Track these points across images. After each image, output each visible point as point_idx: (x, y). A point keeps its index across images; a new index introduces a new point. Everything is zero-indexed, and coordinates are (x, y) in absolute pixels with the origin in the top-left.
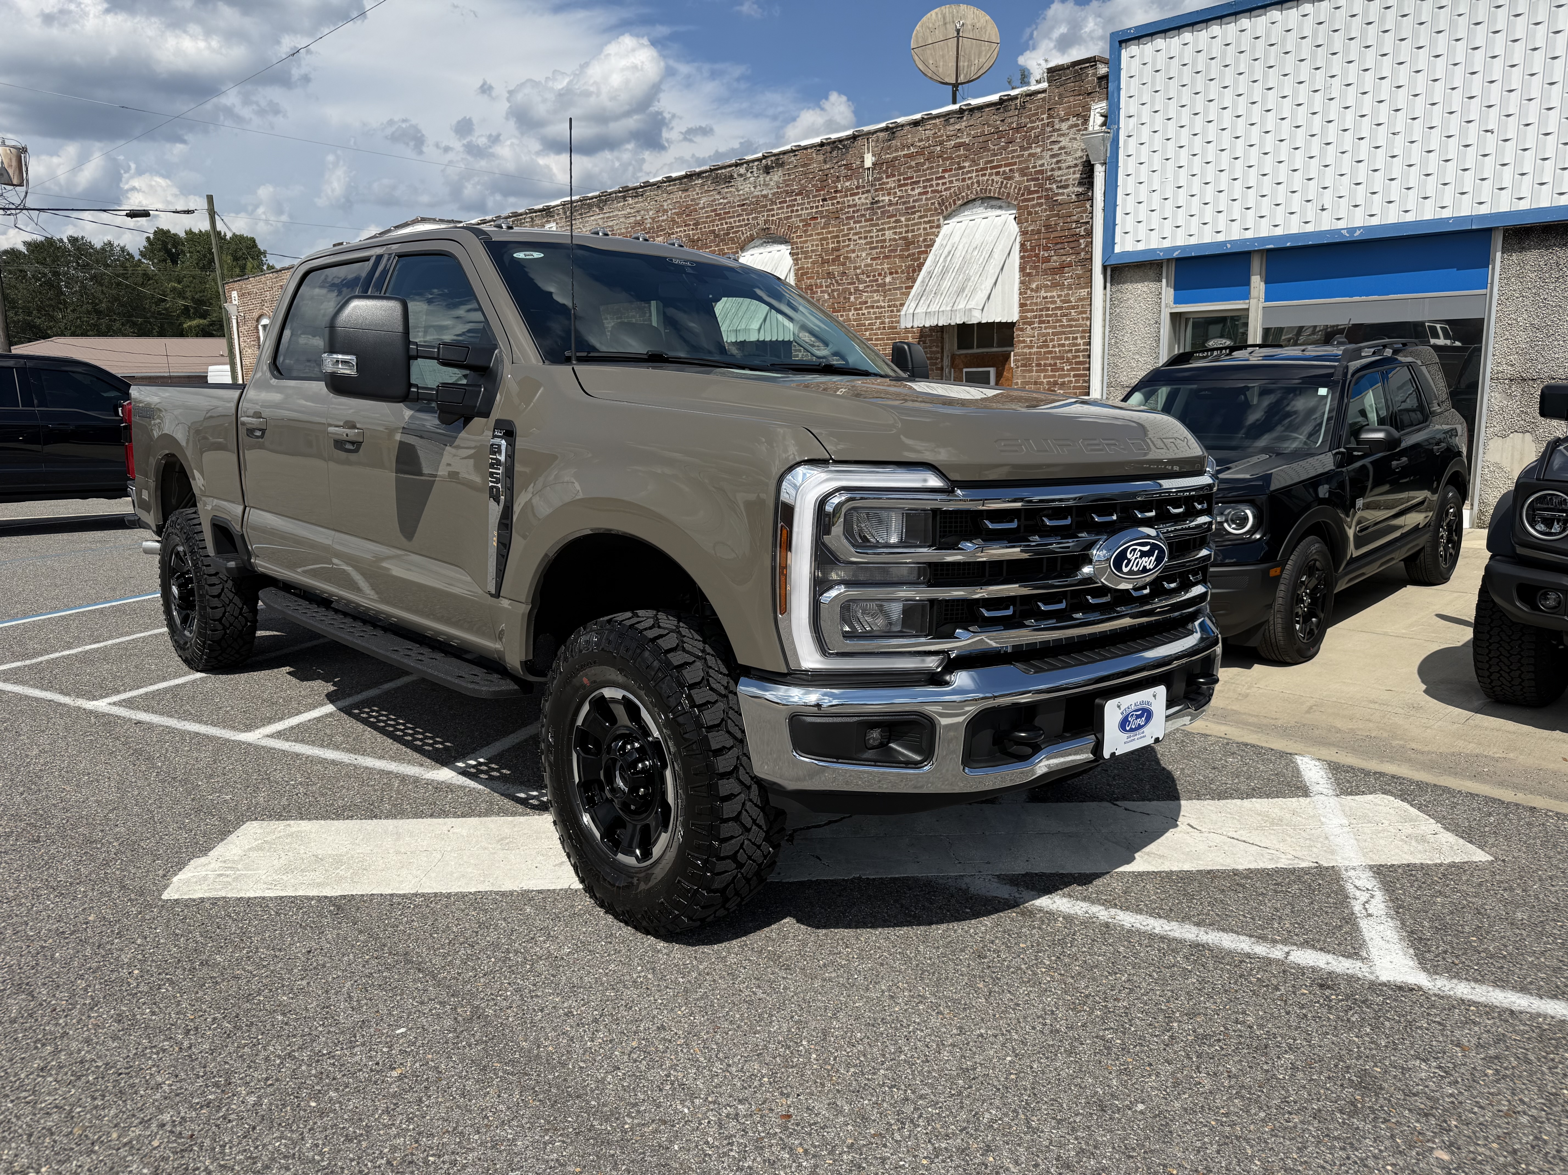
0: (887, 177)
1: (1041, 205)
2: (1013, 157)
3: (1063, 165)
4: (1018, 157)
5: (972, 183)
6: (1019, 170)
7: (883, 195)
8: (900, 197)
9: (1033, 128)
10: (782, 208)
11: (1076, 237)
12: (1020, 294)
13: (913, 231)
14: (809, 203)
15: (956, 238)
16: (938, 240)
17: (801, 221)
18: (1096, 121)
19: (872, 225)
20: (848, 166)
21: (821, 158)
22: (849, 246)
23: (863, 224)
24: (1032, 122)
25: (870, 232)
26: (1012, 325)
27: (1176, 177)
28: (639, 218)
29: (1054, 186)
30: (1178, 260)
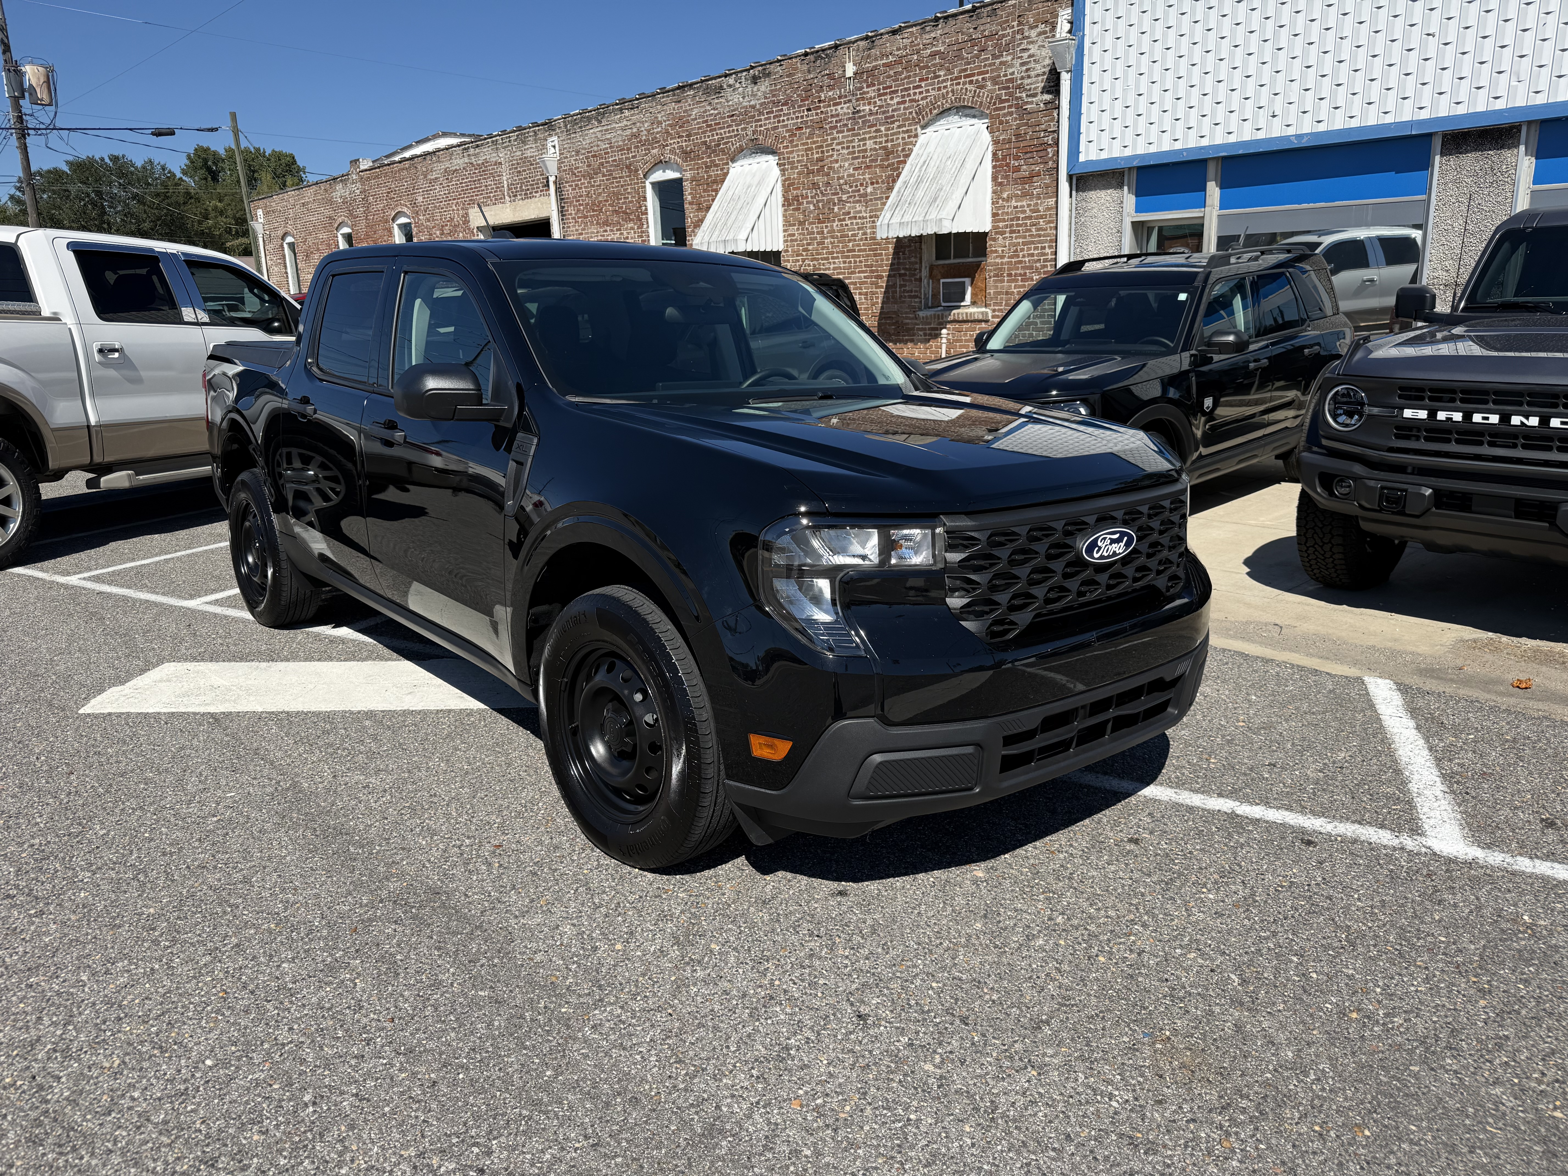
0: (868, 87)
1: (1011, 114)
2: (985, 66)
3: (1032, 73)
4: (990, 65)
5: (947, 93)
6: (991, 78)
7: (864, 105)
8: (880, 107)
9: (1004, 36)
10: (769, 118)
11: (1044, 146)
12: (993, 203)
13: (892, 140)
14: (794, 113)
15: (931, 148)
16: (915, 149)
17: (787, 131)
18: (1063, 27)
19: (854, 135)
20: (830, 76)
21: (805, 67)
22: (832, 156)
23: (845, 134)
24: (1004, 29)
25: (852, 141)
26: (985, 234)
27: (1137, 85)
28: (635, 130)
29: (1024, 95)
30: (1140, 169)
